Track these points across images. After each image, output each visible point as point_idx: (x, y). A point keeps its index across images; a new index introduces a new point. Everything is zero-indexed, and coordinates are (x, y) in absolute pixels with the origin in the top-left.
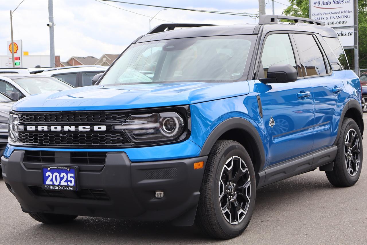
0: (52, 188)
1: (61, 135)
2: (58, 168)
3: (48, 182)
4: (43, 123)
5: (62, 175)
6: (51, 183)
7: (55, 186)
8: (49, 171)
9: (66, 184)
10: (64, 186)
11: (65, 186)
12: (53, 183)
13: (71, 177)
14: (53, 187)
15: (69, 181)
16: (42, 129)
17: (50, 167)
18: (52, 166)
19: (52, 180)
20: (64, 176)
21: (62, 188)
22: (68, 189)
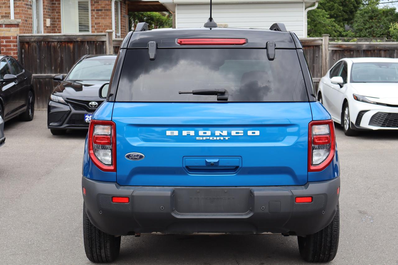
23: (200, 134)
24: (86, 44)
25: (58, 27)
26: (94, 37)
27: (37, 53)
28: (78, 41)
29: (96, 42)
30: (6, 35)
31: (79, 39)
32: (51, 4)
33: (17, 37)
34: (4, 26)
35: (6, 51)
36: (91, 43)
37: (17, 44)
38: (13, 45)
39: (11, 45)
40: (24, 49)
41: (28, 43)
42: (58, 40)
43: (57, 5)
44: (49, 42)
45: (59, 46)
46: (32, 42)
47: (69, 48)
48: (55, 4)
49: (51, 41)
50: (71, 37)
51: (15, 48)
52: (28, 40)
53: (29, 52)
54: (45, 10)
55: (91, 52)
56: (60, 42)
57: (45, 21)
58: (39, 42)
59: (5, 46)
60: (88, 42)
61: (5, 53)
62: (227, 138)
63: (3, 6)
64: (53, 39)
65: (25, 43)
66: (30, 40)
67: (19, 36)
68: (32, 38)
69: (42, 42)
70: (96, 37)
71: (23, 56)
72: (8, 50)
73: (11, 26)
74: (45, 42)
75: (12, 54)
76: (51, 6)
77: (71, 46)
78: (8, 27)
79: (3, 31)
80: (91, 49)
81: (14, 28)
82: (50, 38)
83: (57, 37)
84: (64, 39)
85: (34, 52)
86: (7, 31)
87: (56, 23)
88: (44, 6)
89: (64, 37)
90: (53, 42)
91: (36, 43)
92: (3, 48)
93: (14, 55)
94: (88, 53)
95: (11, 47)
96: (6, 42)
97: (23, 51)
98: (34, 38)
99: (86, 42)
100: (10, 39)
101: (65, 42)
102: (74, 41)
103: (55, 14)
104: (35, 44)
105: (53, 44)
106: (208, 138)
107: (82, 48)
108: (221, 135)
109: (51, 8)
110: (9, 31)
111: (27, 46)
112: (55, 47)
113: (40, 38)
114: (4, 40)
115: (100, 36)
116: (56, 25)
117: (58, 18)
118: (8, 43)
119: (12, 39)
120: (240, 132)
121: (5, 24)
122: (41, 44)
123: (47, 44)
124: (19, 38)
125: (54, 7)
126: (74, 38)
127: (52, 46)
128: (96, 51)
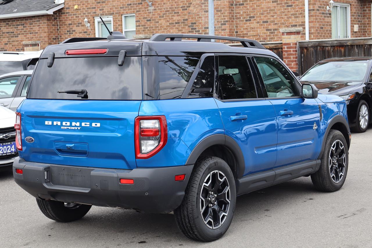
23: (63, 125)
24: (356, 47)
25: (368, 32)
26: (362, 41)
27: (314, 57)
28: (348, 45)
29: (364, 46)
30: (287, 42)
31: (349, 43)
32: (362, 11)
33: (297, 43)
34: (285, 34)
35: (287, 56)
36: (360, 47)
37: (297, 49)
38: (293, 50)
39: (291, 50)
40: (303, 54)
41: (306, 48)
42: (331, 45)
43: (367, 11)
44: (323, 47)
45: (332, 50)
46: (310, 47)
47: (341, 51)
48: (366, 10)
49: (325, 46)
50: (342, 41)
51: (294, 53)
52: (306, 45)
53: (307, 56)
54: (352, 17)
55: (360, 55)
56: (333, 46)
57: (352, 27)
58: (316, 47)
59: (286, 51)
60: (357, 45)
61: (286, 57)
62: (79, 128)
63: (299, 16)
64: (327, 44)
65: (304, 48)
66: (307, 46)
67: (299, 42)
68: (309, 44)
69: (318, 47)
70: (364, 40)
71: (302, 60)
72: (289, 55)
73: (291, 34)
74: (321, 47)
75: (292, 58)
76: (362, 12)
77: (343, 50)
78: (289, 35)
79: (284, 39)
80: (359, 52)
81: (294, 35)
82: (325, 43)
83: (330, 42)
84: (336, 43)
85: (312, 56)
86: (288, 38)
87: (366, 28)
88: (351, 13)
89: (336, 42)
90: (327, 46)
91: (313, 47)
92: (285, 53)
93: (294, 59)
94: (357, 55)
95: (291, 52)
96: (287, 48)
97: (303, 55)
98: (311, 44)
99: (356, 46)
100: (290, 45)
101: (337, 46)
102: (345, 45)
103: (366, 20)
104: (312, 49)
105: (327, 48)
106: (68, 127)
107: (352, 52)
108: (75, 126)
109: (362, 15)
110: (290, 39)
111: (305, 51)
112: (329, 52)
113: (316, 43)
114: (286, 47)
115: (368, 40)
116: (367, 30)
117: (368, 24)
118: (288, 49)
119: (291, 45)
120: (87, 123)
121: (286, 32)
122: (317, 49)
123: (322, 49)
124: (299, 44)
125: (364, 13)
126: (345, 43)
127: (326, 50)
128: (364, 53)
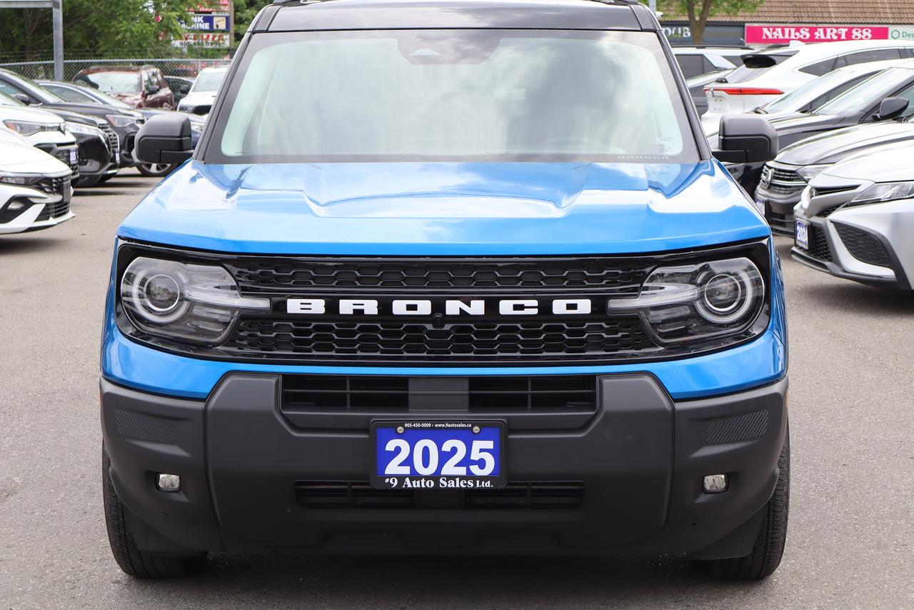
0: (409, 486)
1: (429, 327)
2: (436, 426)
3: (393, 468)
4: (355, 292)
5: (447, 447)
6: (406, 470)
7: (423, 481)
8: (399, 436)
9: (462, 471)
10: (457, 479)
11: (461, 478)
12: (413, 469)
13: (481, 450)
14: (414, 482)
15: (474, 463)
16: (354, 310)
17: (406, 425)
18: (413, 422)
19: (409, 461)
20: (454, 450)
21: (451, 484)
22: (472, 485)
